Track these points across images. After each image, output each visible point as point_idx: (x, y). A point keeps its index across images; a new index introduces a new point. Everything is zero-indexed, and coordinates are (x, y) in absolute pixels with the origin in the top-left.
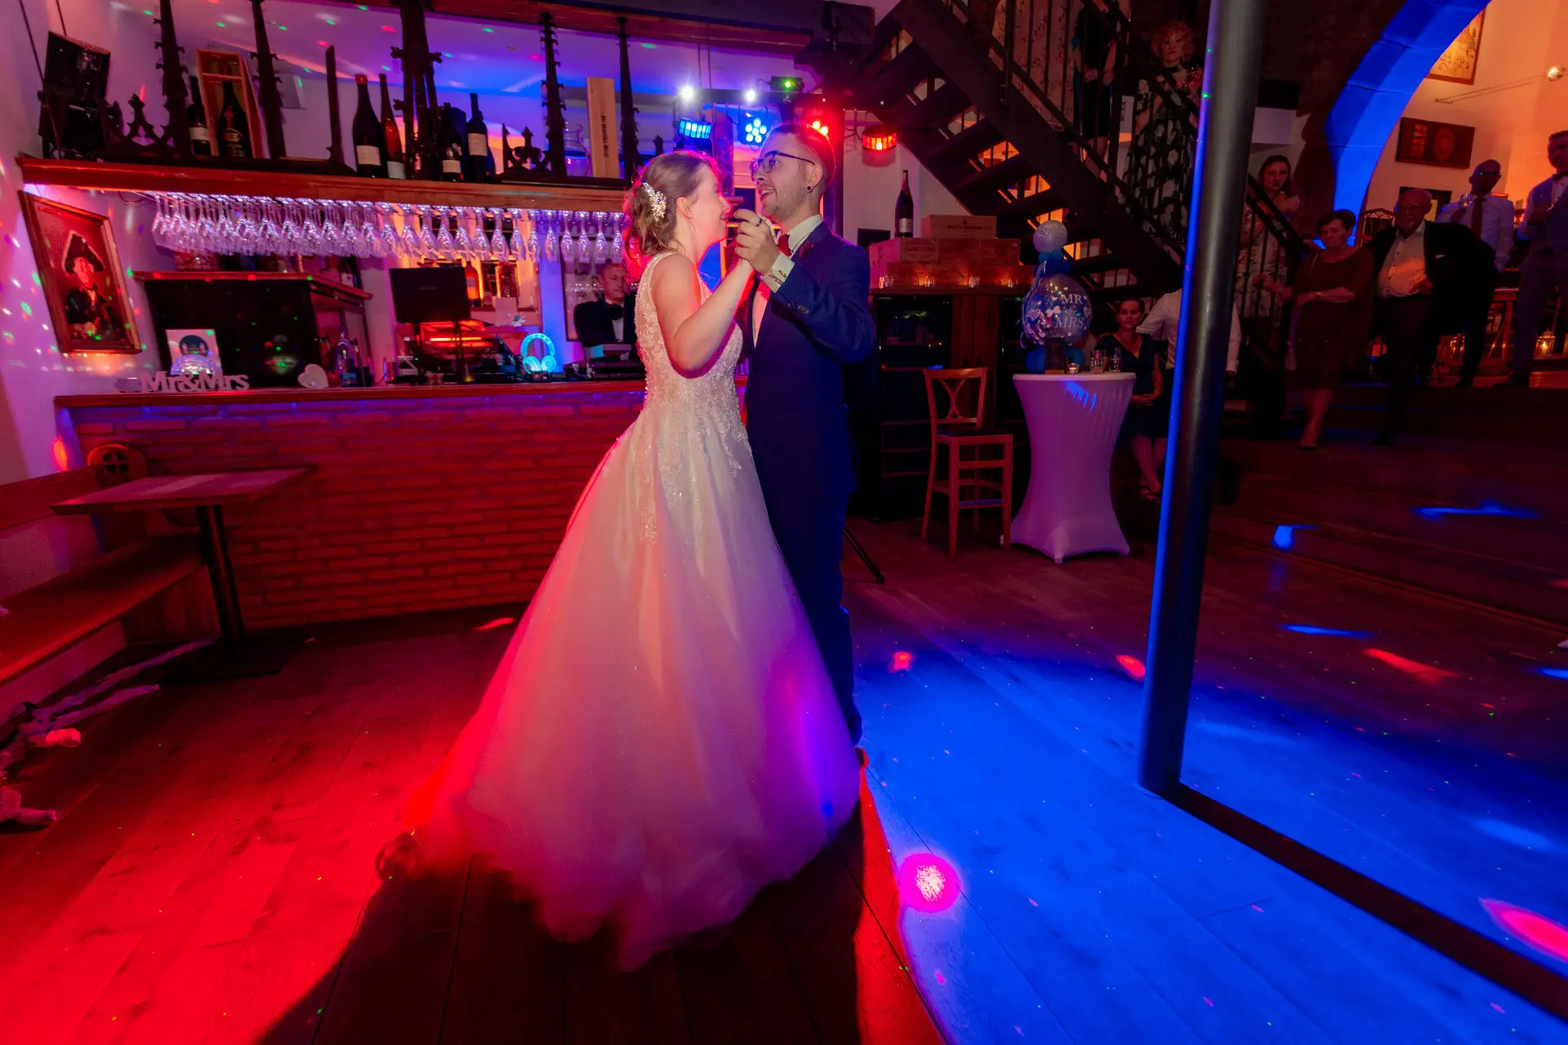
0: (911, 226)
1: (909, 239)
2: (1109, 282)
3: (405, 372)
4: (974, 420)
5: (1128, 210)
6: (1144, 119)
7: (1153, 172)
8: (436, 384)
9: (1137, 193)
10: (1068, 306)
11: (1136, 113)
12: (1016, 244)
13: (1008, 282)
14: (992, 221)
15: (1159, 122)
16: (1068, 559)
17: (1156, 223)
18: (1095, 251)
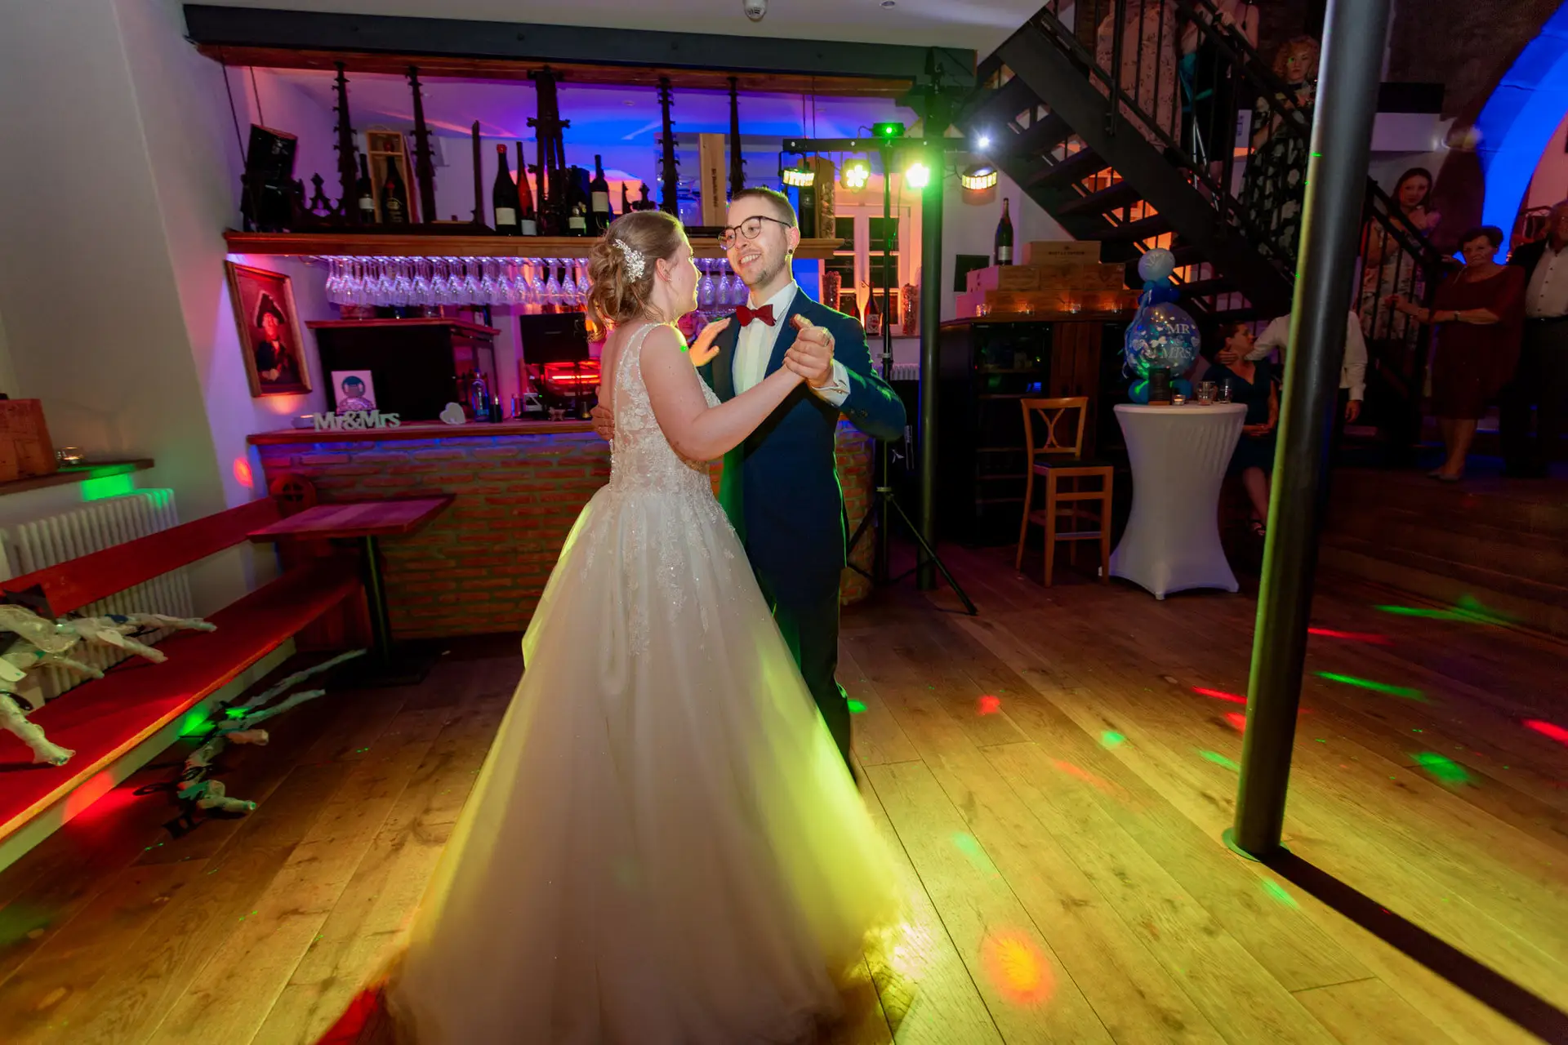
0: (1010, 253)
1: (1009, 267)
2: (1221, 305)
3: (531, 408)
4: (1071, 450)
5: (1243, 232)
6: (1261, 139)
7: (1270, 193)
8: (558, 420)
9: (1253, 215)
10: (1175, 336)
11: (1253, 132)
12: (1121, 268)
13: (1112, 307)
14: (1096, 245)
15: (1279, 141)
16: (1169, 596)
17: (1273, 246)
18: (1206, 274)
